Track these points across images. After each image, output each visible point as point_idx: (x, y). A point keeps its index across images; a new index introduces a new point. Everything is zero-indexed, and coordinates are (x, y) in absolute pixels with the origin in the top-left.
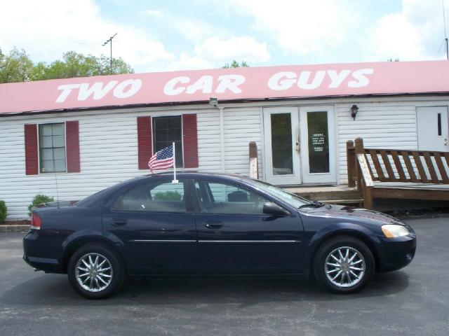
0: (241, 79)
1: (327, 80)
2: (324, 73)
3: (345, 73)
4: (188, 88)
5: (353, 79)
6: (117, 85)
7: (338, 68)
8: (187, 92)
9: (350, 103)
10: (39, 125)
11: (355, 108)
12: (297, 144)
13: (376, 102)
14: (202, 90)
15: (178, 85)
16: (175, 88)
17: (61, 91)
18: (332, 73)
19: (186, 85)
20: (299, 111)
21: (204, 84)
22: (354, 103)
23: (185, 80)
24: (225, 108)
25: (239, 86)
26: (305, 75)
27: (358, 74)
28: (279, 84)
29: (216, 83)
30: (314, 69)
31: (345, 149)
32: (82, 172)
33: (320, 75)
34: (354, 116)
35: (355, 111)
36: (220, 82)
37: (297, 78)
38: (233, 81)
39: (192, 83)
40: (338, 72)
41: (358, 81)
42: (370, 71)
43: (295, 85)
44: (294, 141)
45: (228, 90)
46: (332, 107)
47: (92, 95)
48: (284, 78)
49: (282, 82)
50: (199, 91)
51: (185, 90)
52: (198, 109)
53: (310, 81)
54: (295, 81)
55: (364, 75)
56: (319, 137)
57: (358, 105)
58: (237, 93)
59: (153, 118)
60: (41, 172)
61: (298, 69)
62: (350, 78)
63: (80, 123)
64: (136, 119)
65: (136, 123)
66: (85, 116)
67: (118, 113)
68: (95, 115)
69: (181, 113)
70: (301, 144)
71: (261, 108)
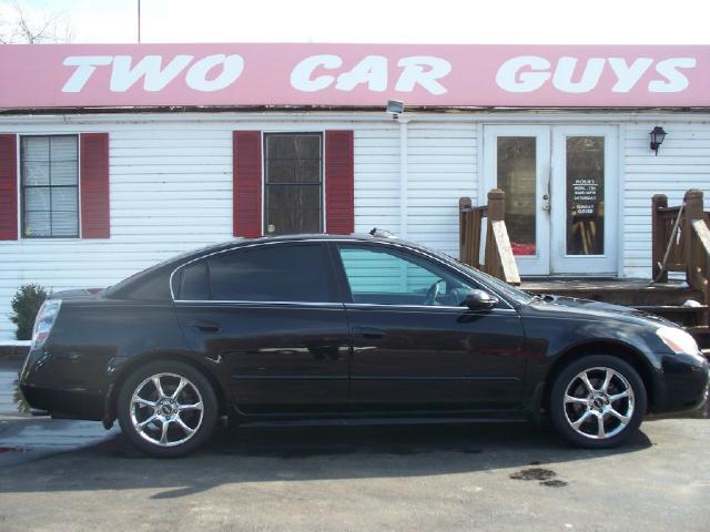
0: (442, 67)
1: (609, 77)
2: (603, 61)
3: (643, 64)
4: (339, 79)
5: (660, 77)
6: (192, 63)
7: (630, 53)
8: (338, 87)
9: (649, 122)
10: (22, 137)
11: (658, 132)
12: (545, 198)
13: (697, 122)
14: (367, 84)
15: (319, 72)
16: (313, 77)
17: (72, 69)
18: (618, 64)
19: (336, 73)
20: (551, 133)
21: (370, 71)
22: (658, 122)
23: (333, 62)
24: (412, 122)
25: (439, 81)
26: (567, 65)
27: (665, 67)
28: (518, 81)
29: (394, 74)
30: (583, 54)
32: (112, 237)
33: (595, 68)
34: (655, 146)
35: (659, 139)
36: (402, 69)
37: (552, 70)
38: (427, 69)
39: (347, 66)
40: (630, 63)
41: (667, 81)
42: (690, 63)
43: (549, 83)
44: (540, 191)
45: (418, 87)
46: (614, 129)
47: (141, 80)
48: (527, 69)
49: (523, 76)
50: (363, 86)
51: (335, 83)
52: (357, 121)
53: (577, 77)
54: (547, 76)
55: (678, 69)
56: (587, 186)
57: (665, 128)
58: (437, 92)
59: (265, 134)
60: (24, 236)
61: (552, 53)
62: (652, 74)
63: (111, 137)
64: (230, 135)
65: (230, 143)
66: (123, 122)
67: (193, 121)
68: (144, 122)
69: (322, 128)
70: (553, 198)
71: (480, 125)
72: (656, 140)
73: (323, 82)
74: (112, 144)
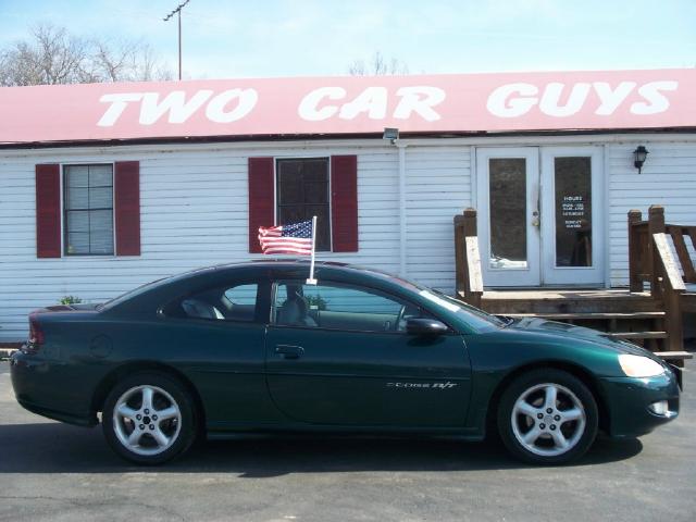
0: (437, 95)
1: (593, 101)
2: (588, 86)
3: (626, 88)
4: (343, 108)
5: (641, 99)
6: (211, 98)
7: (614, 78)
8: (341, 116)
9: (633, 142)
10: (64, 166)
11: (642, 150)
12: (535, 214)
13: (679, 142)
14: (367, 113)
15: (325, 102)
16: (319, 107)
17: (108, 105)
18: (602, 88)
19: (339, 103)
20: (540, 154)
21: (370, 101)
22: (640, 142)
23: (338, 93)
24: (409, 146)
25: (436, 108)
26: (554, 90)
27: (648, 90)
28: (507, 106)
29: (393, 102)
30: (568, 80)
31: (626, 225)
32: (143, 256)
33: (580, 93)
34: (638, 165)
35: (641, 158)
36: (401, 98)
37: (539, 96)
38: (423, 97)
39: (349, 99)
40: (613, 88)
41: (649, 104)
42: (671, 86)
43: (536, 108)
44: (530, 208)
45: (414, 114)
46: (600, 149)
47: (166, 115)
48: (516, 95)
49: (513, 102)
50: (364, 115)
51: (339, 112)
52: (360, 147)
53: (562, 102)
54: (534, 101)
55: (660, 91)
56: (575, 203)
57: (648, 148)
58: (431, 120)
59: (277, 160)
60: (67, 254)
61: (541, 80)
62: (635, 97)
63: (141, 165)
64: (246, 162)
65: (245, 169)
66: (152, 152)
67: (213, 150)
68: (171, 152)
69: (327, 153)
70: (543, 215)
71: (473, 148)
72: (639, 158)
73: (328, 112)
74: (142, 172)
